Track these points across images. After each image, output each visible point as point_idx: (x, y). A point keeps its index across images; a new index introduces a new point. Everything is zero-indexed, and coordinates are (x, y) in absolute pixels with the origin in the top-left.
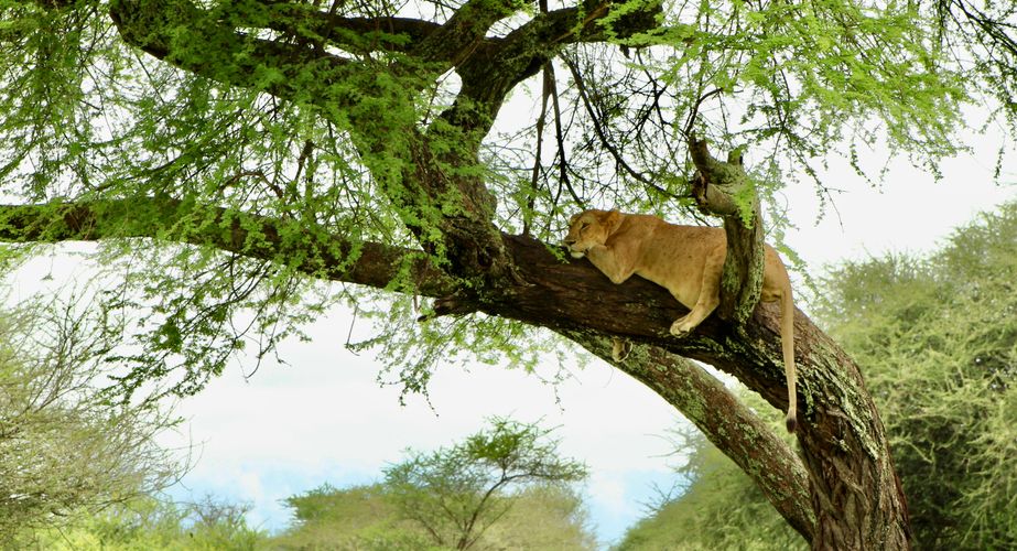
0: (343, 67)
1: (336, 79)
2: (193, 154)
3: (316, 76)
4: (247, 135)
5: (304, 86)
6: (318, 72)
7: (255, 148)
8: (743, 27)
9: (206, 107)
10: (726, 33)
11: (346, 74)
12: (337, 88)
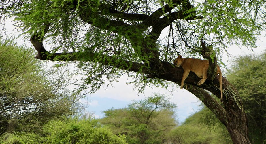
0: (128, 27)
1: (127, 30)
2: (97, 45)
3: (123, 29)
4: (108, 41)
5: (120, 31)
6: (123, 28)
7: (110, 44)
8: (213, 21)
9: (100, 35)
10: (209, 22)
11: (129, 28)
12: (127, 31)
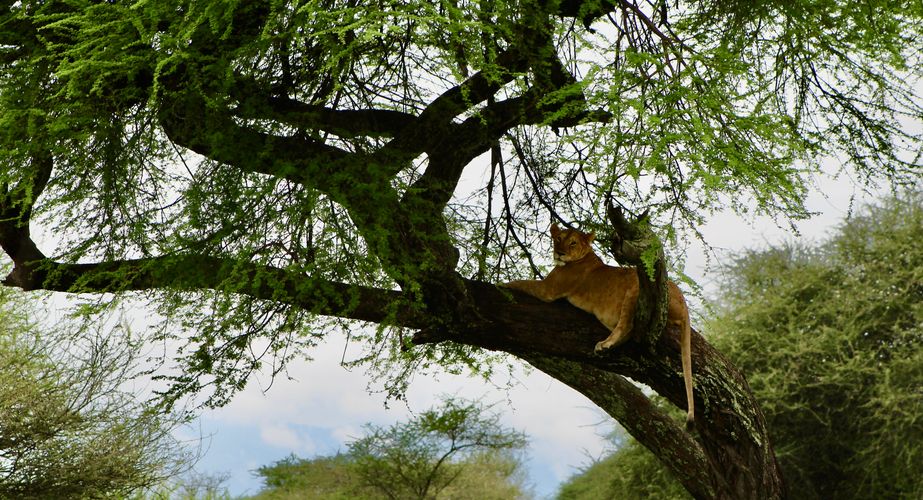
0: (342, 160)
1: (337, 169)
2: (227, 229)
3: (321, 168)
4: (270, 214)
5: (312, 175)
6: (323, 165)
7: (276, 223)
8: (646, 127)
9: (238, 194)
10: (632, 131)
11: (344, 165)
12: (339, 177)
